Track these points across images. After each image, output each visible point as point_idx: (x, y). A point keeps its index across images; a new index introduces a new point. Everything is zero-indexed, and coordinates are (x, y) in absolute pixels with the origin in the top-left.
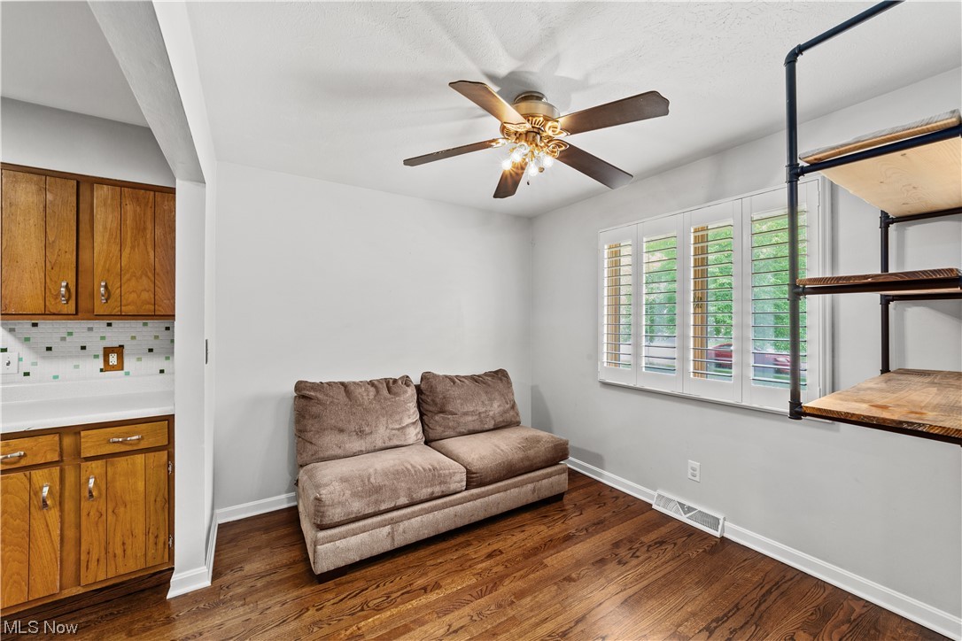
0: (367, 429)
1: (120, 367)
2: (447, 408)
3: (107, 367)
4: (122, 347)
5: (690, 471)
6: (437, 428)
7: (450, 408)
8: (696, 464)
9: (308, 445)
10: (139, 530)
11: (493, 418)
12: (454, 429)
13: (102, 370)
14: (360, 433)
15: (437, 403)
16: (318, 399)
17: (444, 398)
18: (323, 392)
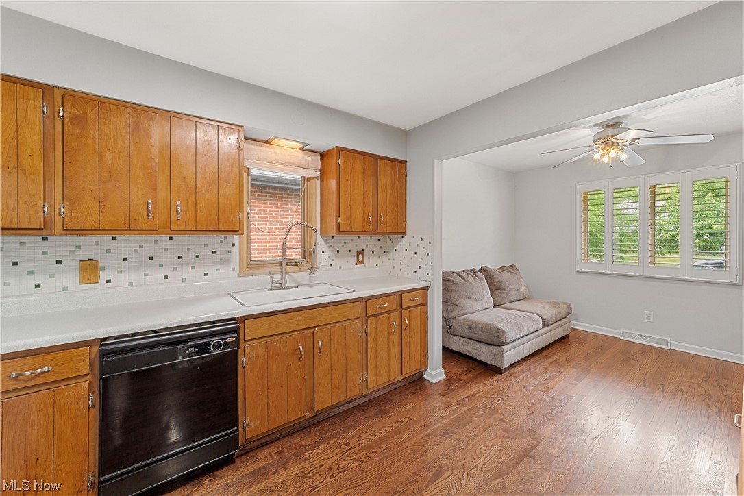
0: (480, 298)
1: (362, 263)
3: (359, 263)
4: (363, 250)
5: (646, 317)
6: (499, 298)
7: (503, 287)
9: (456, 307)
10: (419, 348)
12: (508, 298)
13: (356, 264)
14: (477, 299)
15: (494, 285)
16: (453, 281)
17: (499, 281)
18: (452, 277)
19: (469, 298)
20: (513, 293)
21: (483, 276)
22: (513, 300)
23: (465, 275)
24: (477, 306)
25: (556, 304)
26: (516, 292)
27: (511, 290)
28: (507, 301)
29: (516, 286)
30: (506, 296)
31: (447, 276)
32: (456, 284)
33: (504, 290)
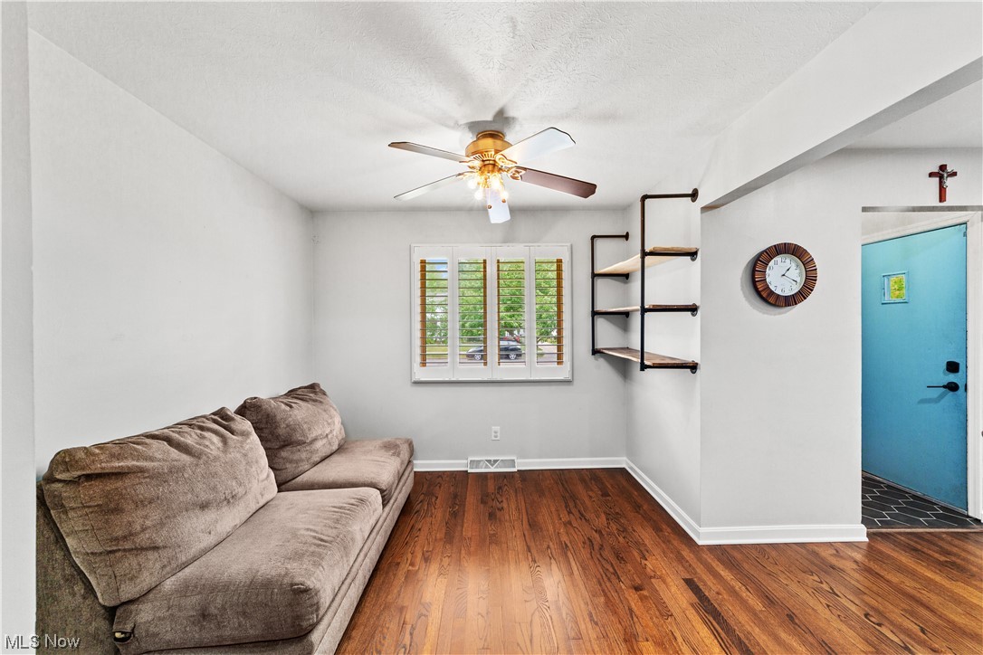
0: (240, 490)
2: (294, 438)
5: (493, 434)
6: (288, 465)
7: (298, 437)
8: (497, 428)
11: (337, 437)
12: (308, 459)
14: (231, 499)
15: (278, 437)
16: (142, 470)
17: (288, 426)
18: (140, 456)
19: (204, 506)
20: (319, 444)
21: (246, 425)
22: (318, 459)
23: (190, 439)
24: (229, 519)
25: (391, 447)
26: (325, 441)
27: (315, 440)
28: (306, 467)
29: (324, 427)
30: (304, 455)
31: (118, 457)
32: (158, 477)
33: (299, 444)
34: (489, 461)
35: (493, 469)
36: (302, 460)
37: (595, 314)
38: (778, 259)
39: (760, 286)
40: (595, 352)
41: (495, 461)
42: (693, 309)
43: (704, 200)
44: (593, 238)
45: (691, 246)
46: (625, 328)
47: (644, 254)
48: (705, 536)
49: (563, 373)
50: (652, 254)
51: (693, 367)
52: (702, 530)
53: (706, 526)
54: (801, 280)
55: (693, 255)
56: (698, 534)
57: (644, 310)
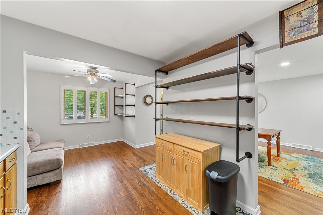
5: (88, 137)
8: (89, 135)
11: (39, 140)
26: (37, 141)
27: (35, 140)
29: (36, 137)
33: (31, 141)
34: (86, 144)
35: (88, 146)
36: (32, 145)
37: (115, 106)
38: (148, 97)
39: (145, 102)
40: (115, 115)
41: (88, 144)
42: (134, 105)
43: (136, 86)
44: (115, 88)
45: (134, 94)
46: (122, 109)
47: (125, 95)
48: (136, 147)
49: (107, 120)
50: (127, 95)
51: (134, 116)
52: (136, 146)
53: (137, 145)
54: (151, 101)
55: (134, 95)
56: (135, 147)
57: (125, 106)
